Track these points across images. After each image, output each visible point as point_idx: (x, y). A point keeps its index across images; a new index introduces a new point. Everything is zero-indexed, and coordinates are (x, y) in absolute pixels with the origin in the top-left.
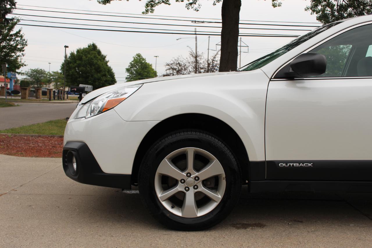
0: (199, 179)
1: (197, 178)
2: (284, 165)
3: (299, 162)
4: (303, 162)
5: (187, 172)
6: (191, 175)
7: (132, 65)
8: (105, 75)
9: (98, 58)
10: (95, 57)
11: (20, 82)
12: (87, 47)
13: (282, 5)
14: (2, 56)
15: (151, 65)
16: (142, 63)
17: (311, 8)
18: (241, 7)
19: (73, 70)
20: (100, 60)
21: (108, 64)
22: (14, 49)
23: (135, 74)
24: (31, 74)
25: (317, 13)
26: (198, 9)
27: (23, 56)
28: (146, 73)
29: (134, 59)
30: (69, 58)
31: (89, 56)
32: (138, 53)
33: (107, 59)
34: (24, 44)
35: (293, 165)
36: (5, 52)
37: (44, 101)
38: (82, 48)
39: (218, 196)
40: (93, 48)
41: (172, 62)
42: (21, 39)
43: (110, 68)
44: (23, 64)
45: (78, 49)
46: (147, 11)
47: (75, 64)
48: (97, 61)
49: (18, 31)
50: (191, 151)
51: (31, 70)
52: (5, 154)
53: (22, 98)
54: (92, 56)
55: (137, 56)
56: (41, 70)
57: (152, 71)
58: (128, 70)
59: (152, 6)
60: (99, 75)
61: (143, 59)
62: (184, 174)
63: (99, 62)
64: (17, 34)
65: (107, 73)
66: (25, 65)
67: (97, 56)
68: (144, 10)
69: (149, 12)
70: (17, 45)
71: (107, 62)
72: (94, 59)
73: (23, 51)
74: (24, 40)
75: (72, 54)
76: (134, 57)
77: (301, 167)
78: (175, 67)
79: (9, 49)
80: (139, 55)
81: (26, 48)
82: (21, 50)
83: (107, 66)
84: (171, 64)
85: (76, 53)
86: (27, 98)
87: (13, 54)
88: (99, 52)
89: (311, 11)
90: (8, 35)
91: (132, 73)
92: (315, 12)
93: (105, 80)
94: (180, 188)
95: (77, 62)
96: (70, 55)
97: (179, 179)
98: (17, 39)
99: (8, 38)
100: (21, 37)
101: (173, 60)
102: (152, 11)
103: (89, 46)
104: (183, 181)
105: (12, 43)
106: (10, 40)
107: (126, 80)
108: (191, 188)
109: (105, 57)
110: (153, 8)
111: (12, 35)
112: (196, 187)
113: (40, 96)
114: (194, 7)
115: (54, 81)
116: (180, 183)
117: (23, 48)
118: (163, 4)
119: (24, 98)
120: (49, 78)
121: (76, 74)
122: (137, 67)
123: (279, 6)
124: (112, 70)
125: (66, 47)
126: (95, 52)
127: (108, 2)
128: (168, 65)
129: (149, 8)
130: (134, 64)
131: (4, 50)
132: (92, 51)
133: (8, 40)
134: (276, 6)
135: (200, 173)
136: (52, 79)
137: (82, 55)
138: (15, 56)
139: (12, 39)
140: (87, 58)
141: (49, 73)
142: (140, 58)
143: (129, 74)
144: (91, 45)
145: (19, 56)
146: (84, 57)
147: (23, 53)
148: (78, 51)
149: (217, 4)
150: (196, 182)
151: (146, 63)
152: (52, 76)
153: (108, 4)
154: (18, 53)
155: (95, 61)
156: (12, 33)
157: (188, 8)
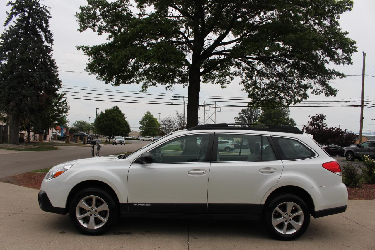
0: (97, 211)
1: (96, 211)
2: (137, 205)
3: (144, 204)
4: (146, 204)
5: (92, 207)
6: (93, 209)
7: (144, 119)
8: (123, 127)
9: (119, 115)
10: (117, 115)
11: (69, 130)
12: (112, 108)
13: (227, 87)
14: (54, 116)
15: (157, 119)
16: (150, 118)
17: (245, 89)
18: (200, 90)
19: (102, 124)
20: (120, 117)
21: (126, 119)
22: (61, 112)
23: (146, 125)
24: (77, 125)
25: (249, 93)
26: (173, 90)
27: (67, 116)
28: (153, 125)
29: (145, 115)
30: (100, 115)
31: (113, 114)
32: (148, 111)
33: (125, 116)
34: (68, 109)
35: (141, 205)
36: (56, 113)
37: (80, 145)
38: (109, 109)
39: (105, 220)
40: (116, 109)
41: (165, 120)
42: (66, 105)
43: (127, 122)
44: (67, 121)
45: (106, 109)
46: (143, 90)
47: (104, 120)
48: (118, 118)
49: (64, 100)
50: (94, 197)
51: (77, 121)
52: (31, 188)
53: (66, 143)
54: (115, 115)
55: (147, 113)
56: (84, 121)
57: (157, 124)
58: (141, 122)
59: (146, 87)
60: (119, 127)
61: (151, 116)
62: (90, 208)
63: (120, 119)
64: (63, 102)
65: (124, 126)
66: (68, 122)
67: (118, 114)
68: (141, 89)
69: (144, 91)
70: (63, 109)
71: (125, 118)
72: (116, 116)
73: (67, 113)
74: (68, 106)
75: (102, 113)
76: (145, 114)
77: (144, 206)
78: (167, 123)
79: (58, 111)
80: (148, 113)
81: (69, 111)
82: (66, 112)
83: (125, 120)
84: (165, 121)
85: (104, 112)
86: (70, 142)
87: (61, 115)
88: (120, 112)
89: (245, 91)
90: (58, 102)
91: (143, 124)
92: (248, 92)
93: (123, 130)
94: (88, 214)
95: (105, 118)
96: (100, 114)
97: (88, 210)
98: (63, 105)
99: (58, 104)
100: (66, 104)
101: (166, 118)
102: (146, 90)
103: (113, 108)
104: (89, 211)
105: (60, 107)
106: (59, 106)
107: (140, 129)
108: (93, 215)
109: (124, 115)
110: (147, 89)
111: (60, 103)
112: (95, 214)
113: (78, 141)
114: (171, 89)
115: (92, 129)
116: (88, 211)
117: (67, 111)
118: (153, 86)
119: (67, 142)
120: (88, 127)
121: (104, 126)
122: (147, 121)
123: (225, 87)
124: (128, 123)
125: (97, 109)
126: (117, 112)
127: (118, 85)
128: (162, 122)
129: (144, 88)
130: (145, 118)
131: (55, 112)
132: (115, 111)
133: (58, 106)
134: (224, 88)
135: (98, 208)
136: (90, 128)
137: (108, 113)
138: (62, 116)
139: (60, 105)
140: (112, 116)
141: (89, 124)
142: (150, 115)
143: (141, 125)
144: (115, 107)
145: (64, 116)
146: (109, 115)
147: (67, 114)
148: (106, 111)
149: (185, 87)
150: (96, 212)
151: (153, 118)
152: (91, 126)
153: (118, 86)
154: (64, 115)
155: (117, 118)
156: (60, 101)
157: (167, 90)
